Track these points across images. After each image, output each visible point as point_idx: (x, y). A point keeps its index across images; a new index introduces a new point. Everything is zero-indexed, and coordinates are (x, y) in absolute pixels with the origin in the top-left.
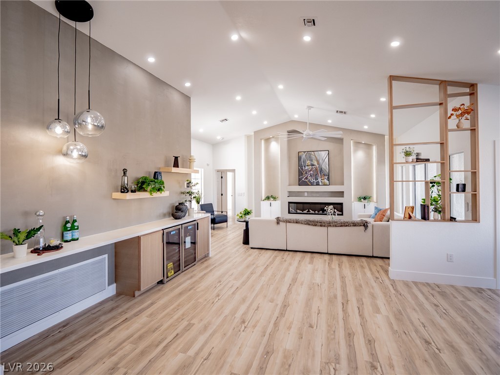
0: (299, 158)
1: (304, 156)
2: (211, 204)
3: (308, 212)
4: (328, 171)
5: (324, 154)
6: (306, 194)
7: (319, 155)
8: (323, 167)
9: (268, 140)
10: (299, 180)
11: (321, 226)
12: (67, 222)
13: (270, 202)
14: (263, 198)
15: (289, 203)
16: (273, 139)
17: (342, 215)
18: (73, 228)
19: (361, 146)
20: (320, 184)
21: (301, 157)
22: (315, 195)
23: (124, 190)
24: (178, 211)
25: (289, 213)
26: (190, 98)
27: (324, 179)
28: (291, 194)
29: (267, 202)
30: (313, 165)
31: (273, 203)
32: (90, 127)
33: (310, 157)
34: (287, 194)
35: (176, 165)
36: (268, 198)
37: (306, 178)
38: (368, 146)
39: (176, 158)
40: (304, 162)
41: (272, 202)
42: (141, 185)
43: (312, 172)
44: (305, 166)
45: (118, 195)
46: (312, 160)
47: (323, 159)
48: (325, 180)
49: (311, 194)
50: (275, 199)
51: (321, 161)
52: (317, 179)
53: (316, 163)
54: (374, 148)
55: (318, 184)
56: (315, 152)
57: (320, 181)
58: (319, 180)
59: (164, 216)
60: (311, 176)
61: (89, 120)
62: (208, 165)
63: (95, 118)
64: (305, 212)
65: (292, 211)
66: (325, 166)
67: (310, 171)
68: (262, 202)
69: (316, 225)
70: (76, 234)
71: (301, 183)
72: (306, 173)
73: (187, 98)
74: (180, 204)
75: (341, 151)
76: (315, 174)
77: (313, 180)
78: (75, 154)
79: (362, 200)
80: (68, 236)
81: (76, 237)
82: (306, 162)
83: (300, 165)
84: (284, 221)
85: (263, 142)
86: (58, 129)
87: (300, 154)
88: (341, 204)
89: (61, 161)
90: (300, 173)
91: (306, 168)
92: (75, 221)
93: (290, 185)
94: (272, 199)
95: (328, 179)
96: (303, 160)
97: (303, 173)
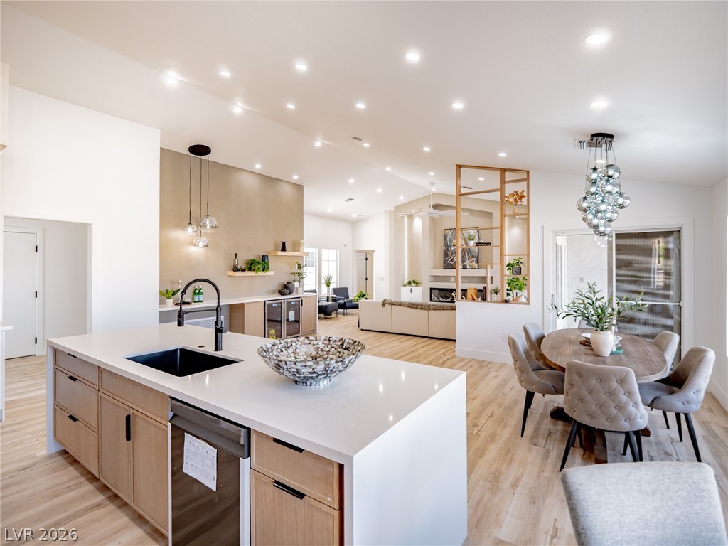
0: (445, 237)
1: (450, 235)
2: (347, 288)
4: (477, 252)
6: (452, 279)
9: (411, 217)
10: (444, 262)
11: (422, 309)
12: (196, 289)
14: (406, 282)
15: (431, 289)
16: (416, 216)
18: (199, 293)
20: (468, 267)
23: (236, 269)
24: (286, 289)
25: (431, 300)
26: (303, 186)
27: (472, 262)
28: (436, 278)
29: (408, 288)
31: (415, 288)
32: (208, 227)
35: (283, 249)
36: (409, 283)
37: (452, 260)
39: (284, 243)
40: (450, 241)
41: (412, 288)
42: (251, 266)
44: (451, 247)
45: (231, 273)
48: (474, 263)
50: (417, 284)
55: (465, 268)
58: (467, 263)
59: (274, 292)
61: (208, 222)
62: (345, 245)
63: (211, 222)
65: (434, 299)
68: (402, 288)
69: (417, 308)
70: (201, 298)
71: (447, 266)
72: (452, 254)
73: (299, 187)
74: (288, 283)
78: (201, 244)
80: (197, 298)
81: (201, 300)
82: (452, 241)
83: (446, 245)
84: (389, 304)
85: (406, 218)
86: (190, 230)
87: (446, 232)
89: (192, 249)
90: (446, 254)
92: (201, 289)
93: (435, 268)
94: (413, 284)
95: (478, 261)
96: (449, 239)
97: (448, 255)
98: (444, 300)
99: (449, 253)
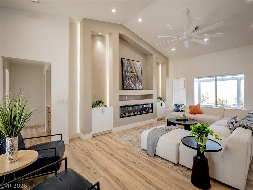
1: (126, 63)
3: (133, 113)
4: (141, 78)
5: (138, 64)
6: (126, 98)
7: (136, 64)
8: (139, 75)
10: (124, 84)
15: (121, 107)
17: (153, 112)
20: (138, 88)
21: (124, 63)
25: (120, 117)
30: (132, 72)
33: (130, 65)
34: (118, 98)
37: (129, 83)
44: (127, 72)
46: (131, 68)
47: (138, 68)
48: (140, 86)
49: (130, 97)
51: (137, 70)
52: (135, 85)
53: (134, 71)
54: (160, 66)
56: (133, 61)
57: (137, 86)
60: (132, 81)
66: (140, 74)
67: (131, 77)
68: (93, 110)
72: (129, 79)
76: (134, 80)
79: (159, 100)
83: (124, 71)
87: (123, 60)
88: (152, 104)
91: (128, 74)
95: (142, 85)
96: (126, 66)
97: (126, 79)
98: (129, 114)
99: (127, 77)
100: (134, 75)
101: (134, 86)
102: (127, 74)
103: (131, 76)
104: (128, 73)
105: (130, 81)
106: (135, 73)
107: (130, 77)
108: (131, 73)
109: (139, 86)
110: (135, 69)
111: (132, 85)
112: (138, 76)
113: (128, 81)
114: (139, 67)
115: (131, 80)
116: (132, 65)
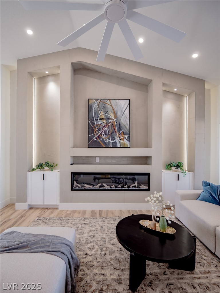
0: (89, 108)
1: (95, 106)
3: (100, 186)
4: (128, 128)
5: (123, 104)
6: (98, 160)
7: (117, 105)
8: (123, 121)
9: (43, 79)
10: (89, 139)
13: (42, 172)
14: (34, 166)
15: (73, 174)
16: (50, 78)
17: (149, 190)
19: (170, 96)
20: (118, 145)
21: (91, 106)
22: (110, 161)
25: (73, 189)
27: (123, 139)
28: (76, 160)
29: (39, 173)
30: (109, 119)
31: (47, 172)
33: (104, 107)
34: (70, 161)
36: (40, 166)
37: (98, 137)
38: (179, 97)
40: (96, 113)
43: (107, 129)
44: (97, 120)
46: (106, 112)
47: (122, 111)
48: (125, 140)
49: (105, 160)
50: (51, 166)
51: (119, 114)
52: (113, 139)
53: (112, 116)
54: (186, 100)
55: (115, 146)
56: (111, 101)
57: (117, 142)
58: (117, 140)
60: (105, 134)
64: (97, 187)
65: (77, 186)
66: (125, 121)
67: (105, 126)
68: (29, 174)
71: (92, 144)
72: (99, 130)
75: (146, 102)
76: (111, 131)
77: (108, 140)
79: (173, 168)
82: (98, 114)
83: (90, 119)
87: (91, 102)
88: (148, 175)
90: (91, 129)
91: (99, 123)
93: (75, 147)
94: (46, 168)
95: (129, 139)
96: (95, 111)
97: (94, 130)
98: (90, 187)
99: (95, 128)
100: (110, 122)
101: (110, 141)
102: (97, 123)
103: (103, 125)
104: (99, 120)
105: (101, 134)
106: (115, 120)
107: (101, 127)
108: (105, 121)
109: (121, 141)
110: (115, 113)
111: (106, 140)
112: (120, 124)
113: (97, 134)
114: (123, 108)
115: (105, 132)
116: (109, 106)
